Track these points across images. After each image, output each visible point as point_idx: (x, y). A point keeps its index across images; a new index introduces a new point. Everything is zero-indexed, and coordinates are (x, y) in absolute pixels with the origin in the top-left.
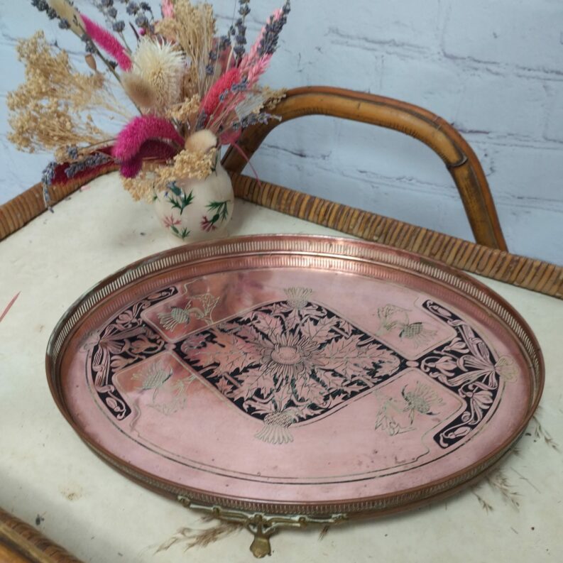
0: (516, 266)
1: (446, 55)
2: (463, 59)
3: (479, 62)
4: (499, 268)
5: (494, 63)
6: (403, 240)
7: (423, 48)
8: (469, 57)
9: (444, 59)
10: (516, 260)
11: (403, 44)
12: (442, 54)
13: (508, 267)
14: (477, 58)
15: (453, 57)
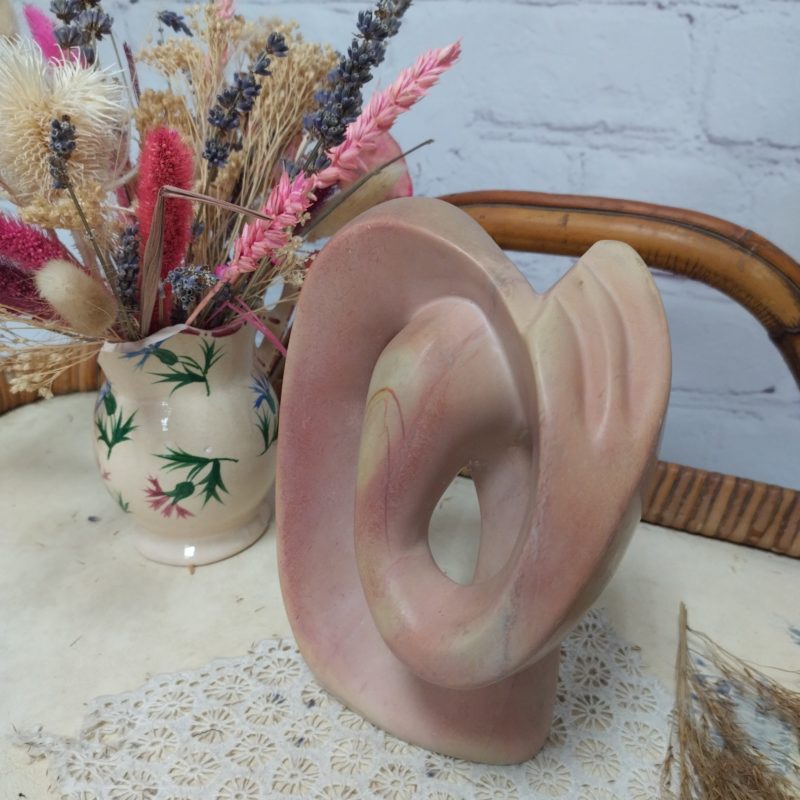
1: (712, 140)
2: (750, 143)
3: (780, 147)
7: (663, 130)
8: (759, 140)
9: (709, 147)
11: (623, 128)
12: (704, 138)
14: (777, 140)
15: (727, 143)
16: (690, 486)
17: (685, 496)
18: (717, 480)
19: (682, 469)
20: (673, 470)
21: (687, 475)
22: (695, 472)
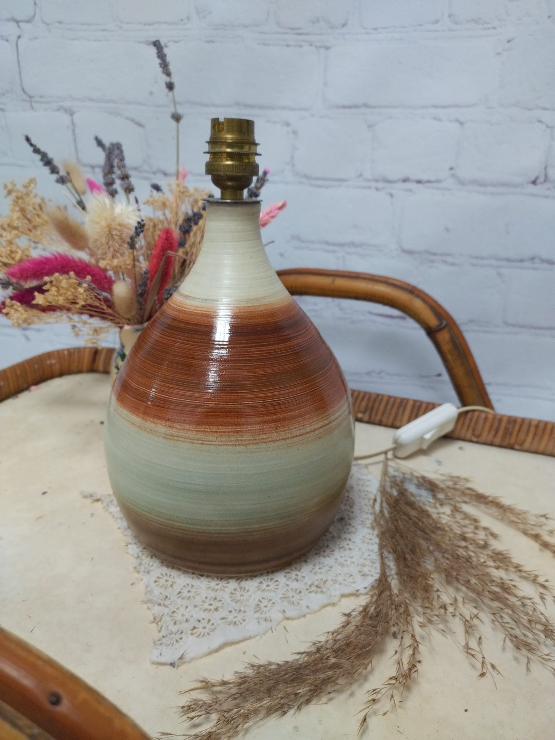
0: (514, 427)
1: (405, 251)
2: (420, 253)
3: (434, 254)
4: (497, 431)
5: (448, 255)
6: (390, 413)
8: (425, 251)
10: (512, 421)
12: (400, 250)
13: (506, 429)
14: (433, 252)
15: (410, 252)
16: (394, 404)
17: (391, 409)
18: (405, 401)
19: (390, 397)
20: (385, 399)
21: (392, 400)
22: (396, 398)
